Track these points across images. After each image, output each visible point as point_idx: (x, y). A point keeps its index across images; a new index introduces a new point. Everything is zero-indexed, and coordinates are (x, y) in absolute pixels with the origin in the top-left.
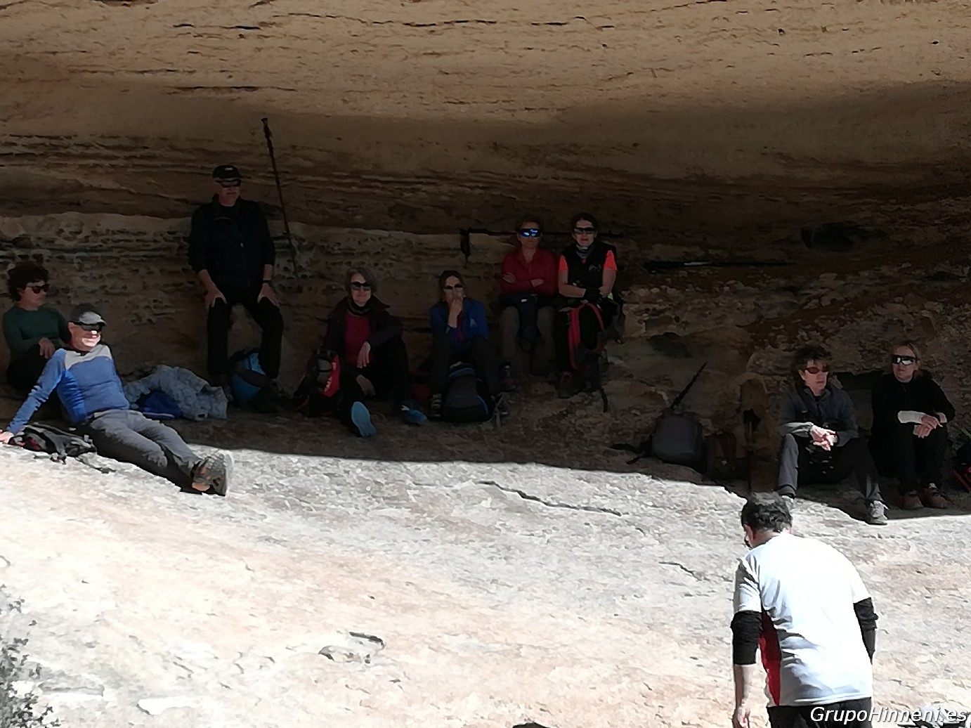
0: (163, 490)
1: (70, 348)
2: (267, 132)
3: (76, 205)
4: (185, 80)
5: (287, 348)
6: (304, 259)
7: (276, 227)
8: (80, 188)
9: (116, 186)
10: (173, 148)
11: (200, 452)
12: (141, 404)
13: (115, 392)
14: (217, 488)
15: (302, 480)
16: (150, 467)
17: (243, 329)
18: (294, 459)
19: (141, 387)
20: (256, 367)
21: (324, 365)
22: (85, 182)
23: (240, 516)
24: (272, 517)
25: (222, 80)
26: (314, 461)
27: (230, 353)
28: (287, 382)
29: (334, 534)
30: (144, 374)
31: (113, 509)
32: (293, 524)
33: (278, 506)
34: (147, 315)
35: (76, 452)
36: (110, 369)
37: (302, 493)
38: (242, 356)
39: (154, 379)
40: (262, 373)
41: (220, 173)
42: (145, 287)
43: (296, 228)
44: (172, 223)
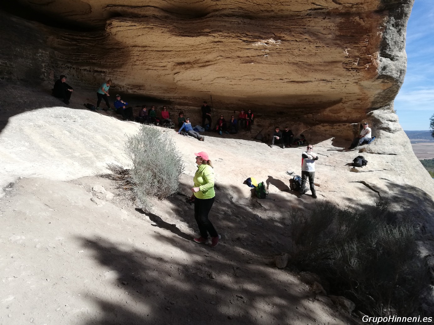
0: (197, 140)
1: (186, 122)
2: (211, 97)
3: (187, 105)
4: (201, 90)
5: (212, 124)
6: (215, 113)
7: (211, 109)
8: (188, 103)
9: (192, 103)
10: (199, 99)
11: (201, 136)
12: (194, 130)
13: (191, 128)
14: (203, 140)
17: (207, 121)
18: (212, 137)
19: (194, 128)
20: (208, 126)
21: (217, 126)
22: (188, 102)
23: (206, 144)
24: (210, 144)
25: (206, 90)
26: (215, 138)
28: (212, 128)
29: (217, 146)
30: (194, 126)
31: (190, 142)
32: (212, 145)
33: (210, 143)
34: (195, 119)
35: (186, 135)
36: (191, 125)
37: (213, 141)
38: (207, 124)
39: (196, 127)
42: (195, 116)
43: (214, 109)
44: (199, 108)
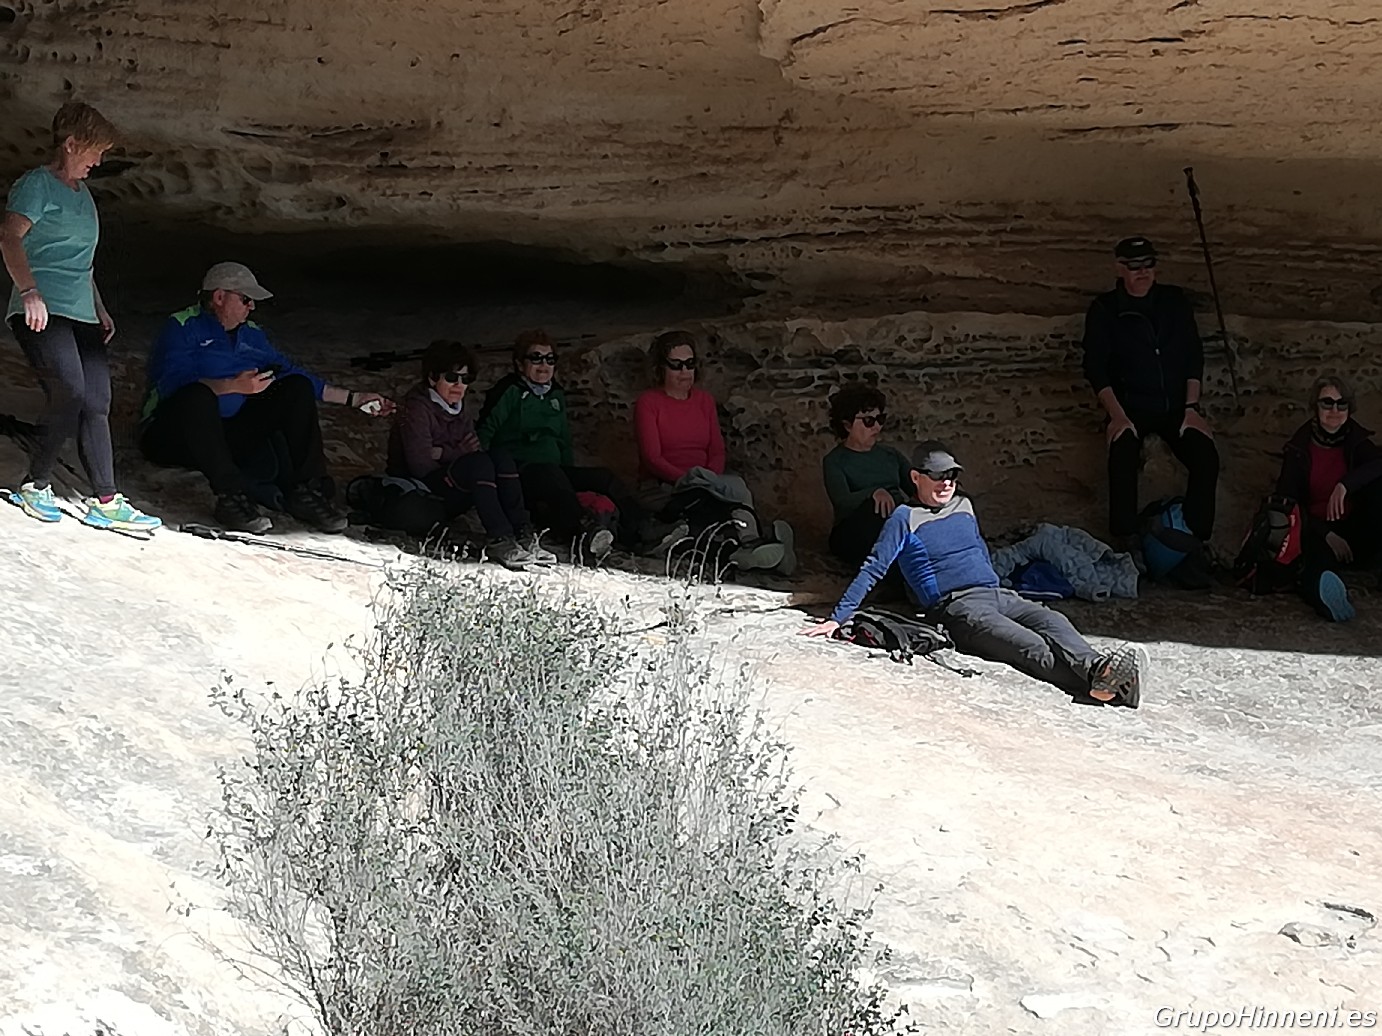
0: (1050, 700)
1: (916, 502)
2: (1192, 188)
3: (922, 302)
4: (1072, 118)
5: (1223, 497)
6: (1246, 367)
7: (1206, 323)
8: (928, 277)
9: (977, 273)
10: (1057, 216)
11: (1101, 646)
12: (1016, 579)
13: (980, 562)
14: (1125, 696)
15: (1247, 685)
16: (1030, 667)
17: (1160, 469)
18: (1236, 654)
19: (1016, 555)
20: (1178, 524)
21: (1278, 519)
22: (935, 269)
23: (1160, 736)
24: (1205, 737)
25: (1126, 116)
26: (1266, 657)
27: (1142, 504)
28: (1225, 545)
29: (1296, 762)
30: (1019, 536)
31: (981, 728)
32: (1238, 748)
33: (1214, 722)
34: (1022, 453)
35: (927, 648)
36: (973, 529)
37: (1248, 704)
38: (1159, 508)
39: (1034, 543)
40: (1190, 532)
41: (1126, 250)
42: (1020, 414)
43: (1235, 324)
44: (1058, 321)
